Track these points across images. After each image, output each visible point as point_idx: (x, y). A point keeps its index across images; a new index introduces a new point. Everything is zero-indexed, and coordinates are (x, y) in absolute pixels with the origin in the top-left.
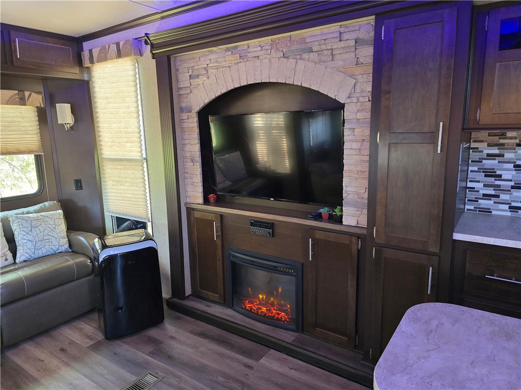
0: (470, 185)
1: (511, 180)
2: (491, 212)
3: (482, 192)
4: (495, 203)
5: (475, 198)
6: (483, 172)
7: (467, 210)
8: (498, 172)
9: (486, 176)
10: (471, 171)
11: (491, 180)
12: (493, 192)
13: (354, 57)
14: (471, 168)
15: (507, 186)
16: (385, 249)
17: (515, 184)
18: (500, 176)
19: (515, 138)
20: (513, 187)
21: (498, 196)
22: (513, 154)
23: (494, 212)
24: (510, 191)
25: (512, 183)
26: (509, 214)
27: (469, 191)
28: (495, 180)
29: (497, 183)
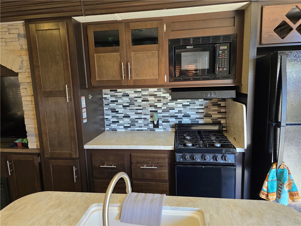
0: (106, 117)
1: (122, 113)
2: (117, 130)
3: (112, 120)
4: (118, 125)
5: (109, 124)
6: (111, 110)
7: (107, 130)
8: (117, 110)
9: (112, 112)
10: (105, 110)
11: (115, 113)
12: (116, 120)
13: (19, 44)
14: (105, 108)
15: (121, 116)
16: (50, 160)
17: (124, 115)
18: (118, 112)
19: (121, 92)
20: (124, 117)
21: (118, 122)
22: (122, 100)
23: (118, 130)
24: (123, 119)
25: (123, 115)
26: (124, 130)
27: (106, 120)
28: (116, 114)
29: (117, 115)
